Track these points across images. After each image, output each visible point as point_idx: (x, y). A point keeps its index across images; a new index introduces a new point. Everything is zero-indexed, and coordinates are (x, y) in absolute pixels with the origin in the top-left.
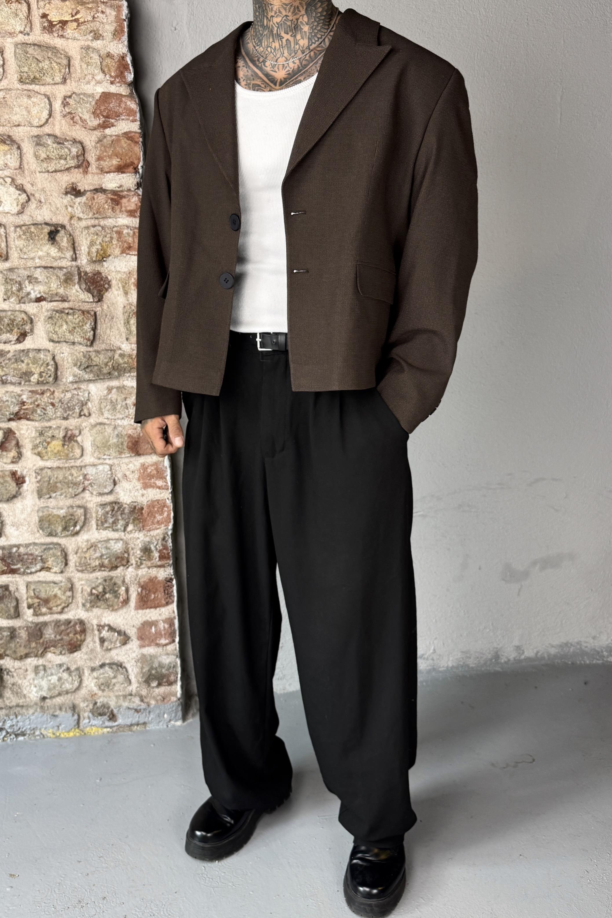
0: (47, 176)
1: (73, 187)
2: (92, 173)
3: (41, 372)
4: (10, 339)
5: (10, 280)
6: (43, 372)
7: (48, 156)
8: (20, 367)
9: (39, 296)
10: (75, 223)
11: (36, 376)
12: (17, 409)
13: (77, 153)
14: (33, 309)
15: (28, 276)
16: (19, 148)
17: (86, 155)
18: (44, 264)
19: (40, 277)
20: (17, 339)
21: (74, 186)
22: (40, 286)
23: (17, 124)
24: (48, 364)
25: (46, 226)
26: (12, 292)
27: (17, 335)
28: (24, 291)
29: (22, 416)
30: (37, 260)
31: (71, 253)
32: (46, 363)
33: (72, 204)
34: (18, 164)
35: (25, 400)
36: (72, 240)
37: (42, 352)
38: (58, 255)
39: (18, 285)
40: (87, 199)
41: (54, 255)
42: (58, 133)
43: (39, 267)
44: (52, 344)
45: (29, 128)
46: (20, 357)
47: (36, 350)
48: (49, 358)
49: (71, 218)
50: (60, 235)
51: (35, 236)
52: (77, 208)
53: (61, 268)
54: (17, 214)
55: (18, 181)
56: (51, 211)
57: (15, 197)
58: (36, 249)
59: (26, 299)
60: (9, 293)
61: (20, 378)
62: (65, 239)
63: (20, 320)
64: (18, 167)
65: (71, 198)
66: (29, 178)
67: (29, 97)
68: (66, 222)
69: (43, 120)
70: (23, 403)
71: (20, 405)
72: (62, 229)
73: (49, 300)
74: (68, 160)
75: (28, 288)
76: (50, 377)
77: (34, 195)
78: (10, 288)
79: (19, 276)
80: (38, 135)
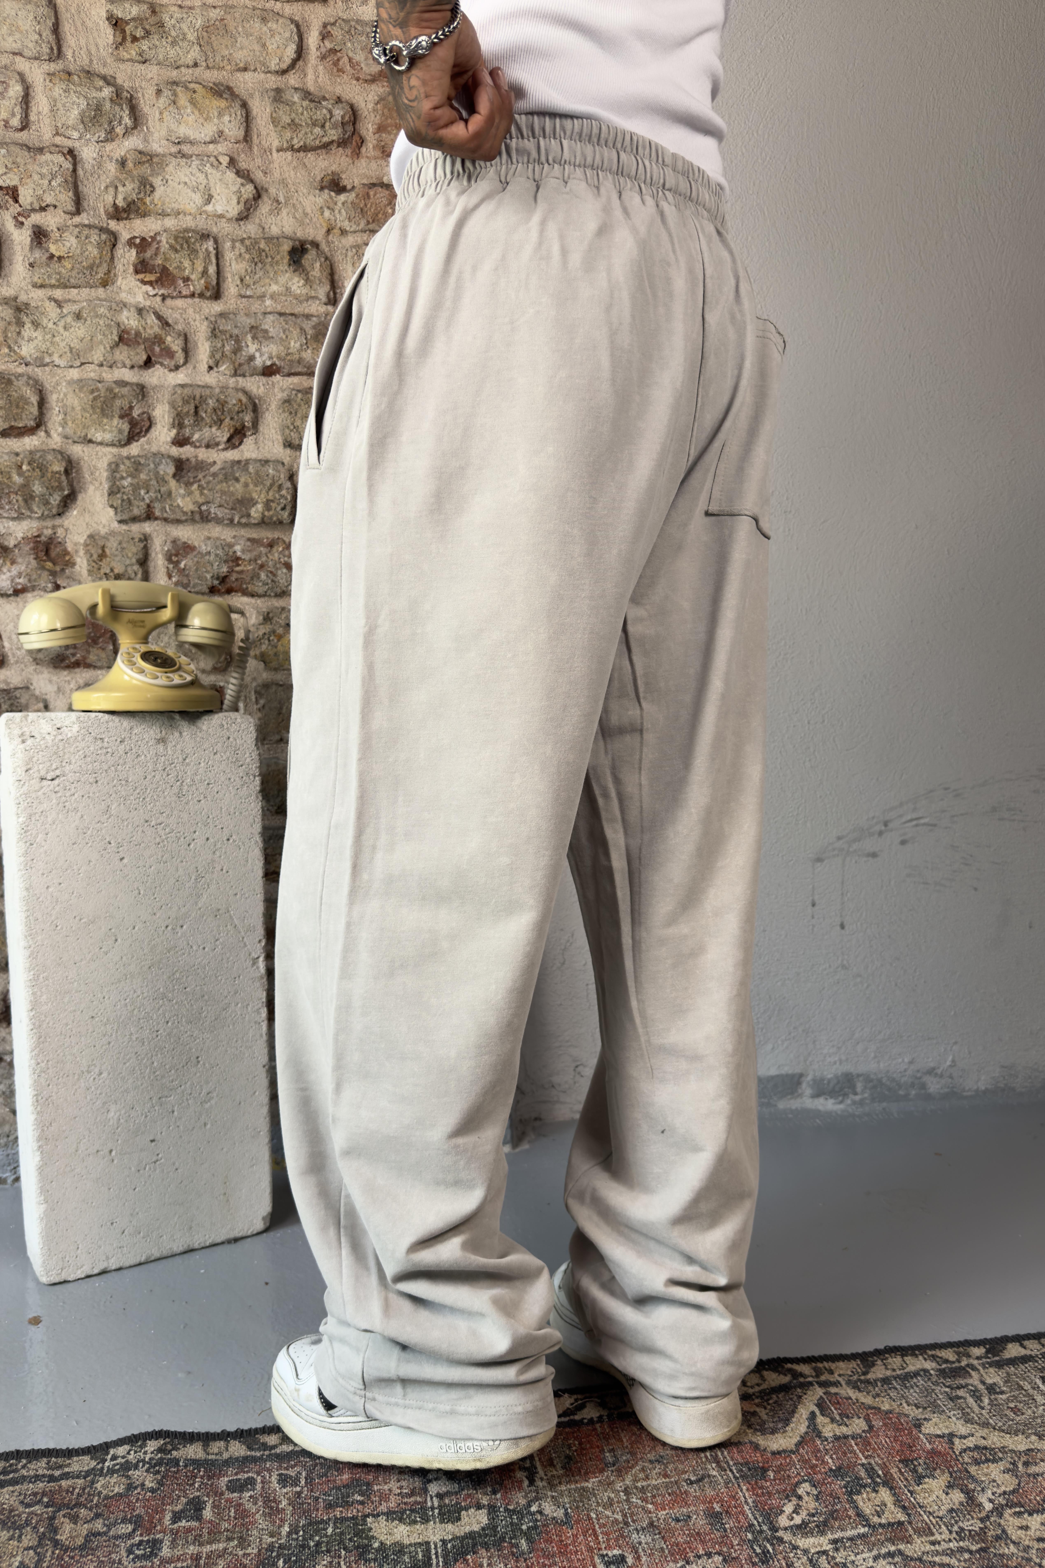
0: (290, 158)
1: (333, 180)
2: (367, 157)
3: (268, 501)
4: (217, 440)
5: (220, 331)
6: (272, 501)
7: (292, 121)
8: (232, 489)
9: (269, 363)
10: (335, 240)
11: (260, 507)
12: (225, 569)
13: (343, 117)
14: (259, 387)
15: (252, 327)
16: (244, 105)
17: (357, 126)
18: (279, 308)
19: (271, 330)
20: (229, 440)
21: (336, 178)
22: (272, 346)
23: (242, 65)
24: (280, 487)
25: (285, 240)
26: (223, 352)
27: (229, 430)
28: (244, 353)
29: (234, 585)
30: (268, 302)
31: (327, 287)
32: (277, 484)
33: (331, 205)
34: (241, 133)
35: (239, 554)
36: (329, 268)
37: (271, 463)
38: (304, 291)
39: (233, 342)
40: (357, 196)
41: (299, 292)
42: (311, 86)
43: (270, 313)
44: (288, 451)
45: (262, 76)
46: (233, 472)
47: (260, 461)
48: (282, 476)
49: (329, 231)
50: (310, 257)
51: (267, 257)
52: (340, 212)
53: (308, 317)
54: (238, 220)
55: (240, 164)
56: (295, 217)
57: (235, 189)
58: (267, 281)
59: (246, 367)
60: (218, 356)
61: (232, 509)
62: (318, 265)
63: (234, 402)
64: (241, 138)
65: (330, 195)
66: (260, 160)
67: (264, 20)
68: (320, 237)
69: (287, 61)
70: (236, 560)
71: (231, 564)
72: (312, 246)
73: (286, 371)
74: (327, 127)
75: (252, 348)
76: (283, 509)
77: (267, 191)
78: (219, 345)
79: (236, 327)
80: (277, 88)
